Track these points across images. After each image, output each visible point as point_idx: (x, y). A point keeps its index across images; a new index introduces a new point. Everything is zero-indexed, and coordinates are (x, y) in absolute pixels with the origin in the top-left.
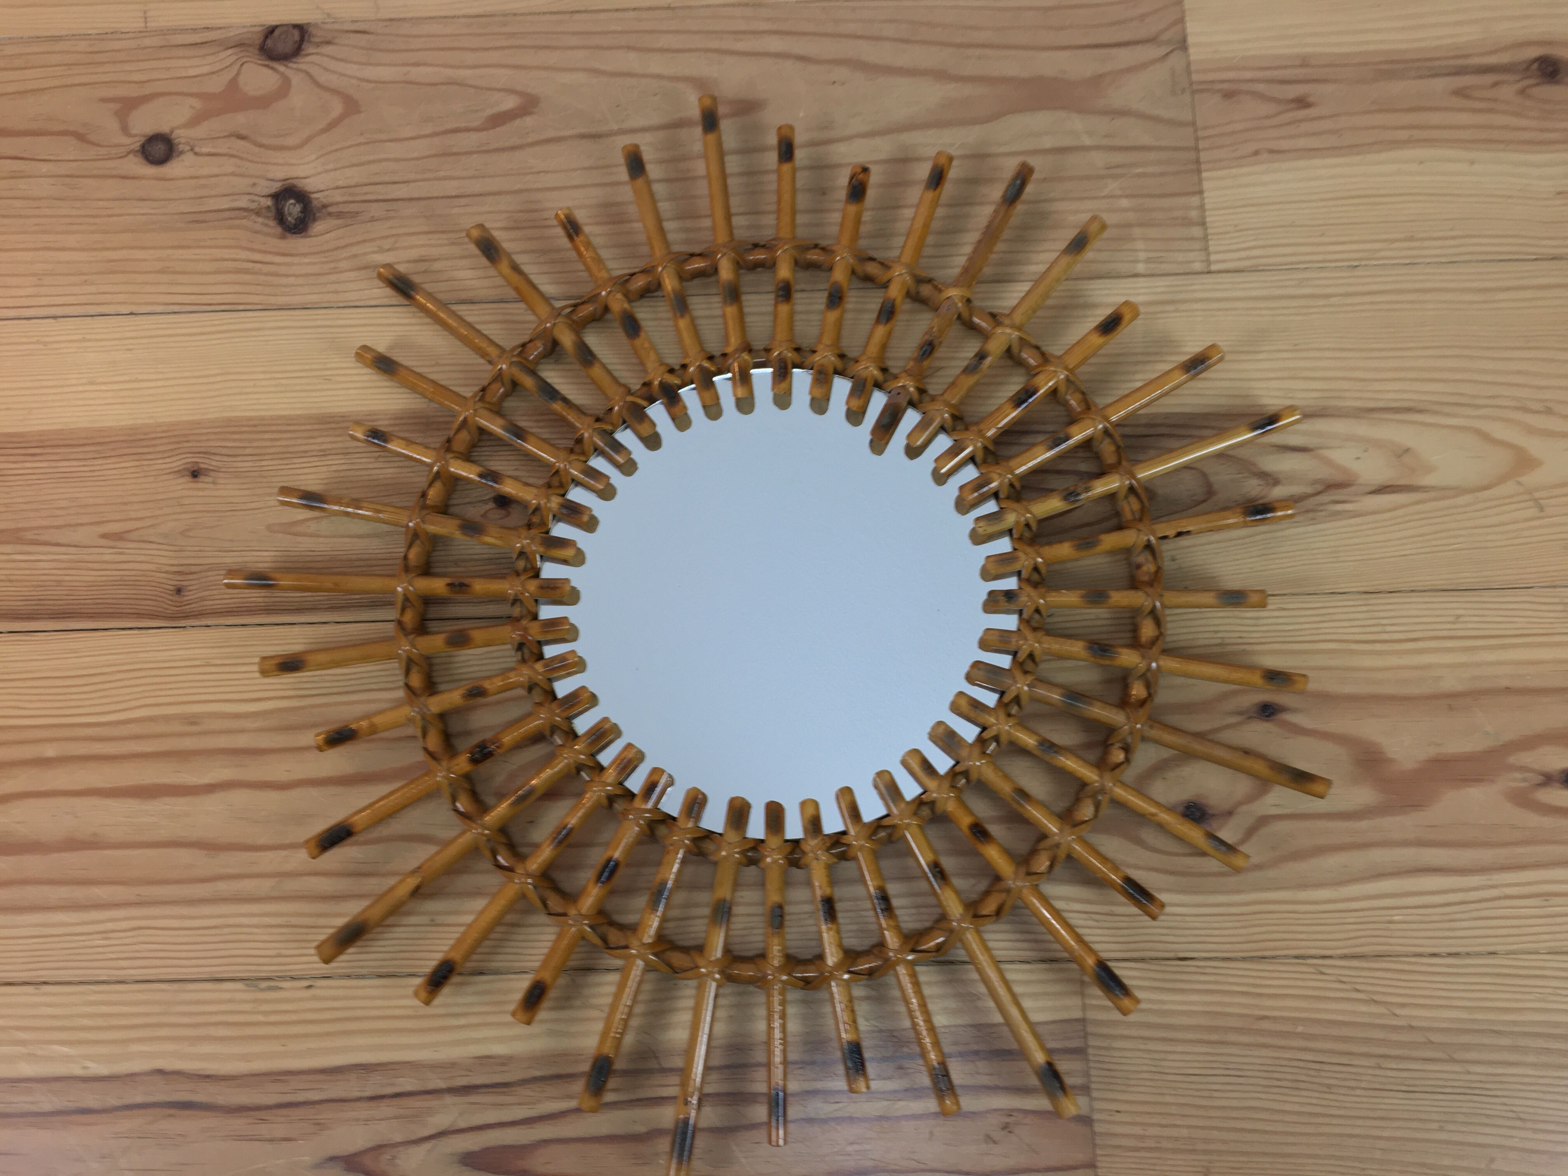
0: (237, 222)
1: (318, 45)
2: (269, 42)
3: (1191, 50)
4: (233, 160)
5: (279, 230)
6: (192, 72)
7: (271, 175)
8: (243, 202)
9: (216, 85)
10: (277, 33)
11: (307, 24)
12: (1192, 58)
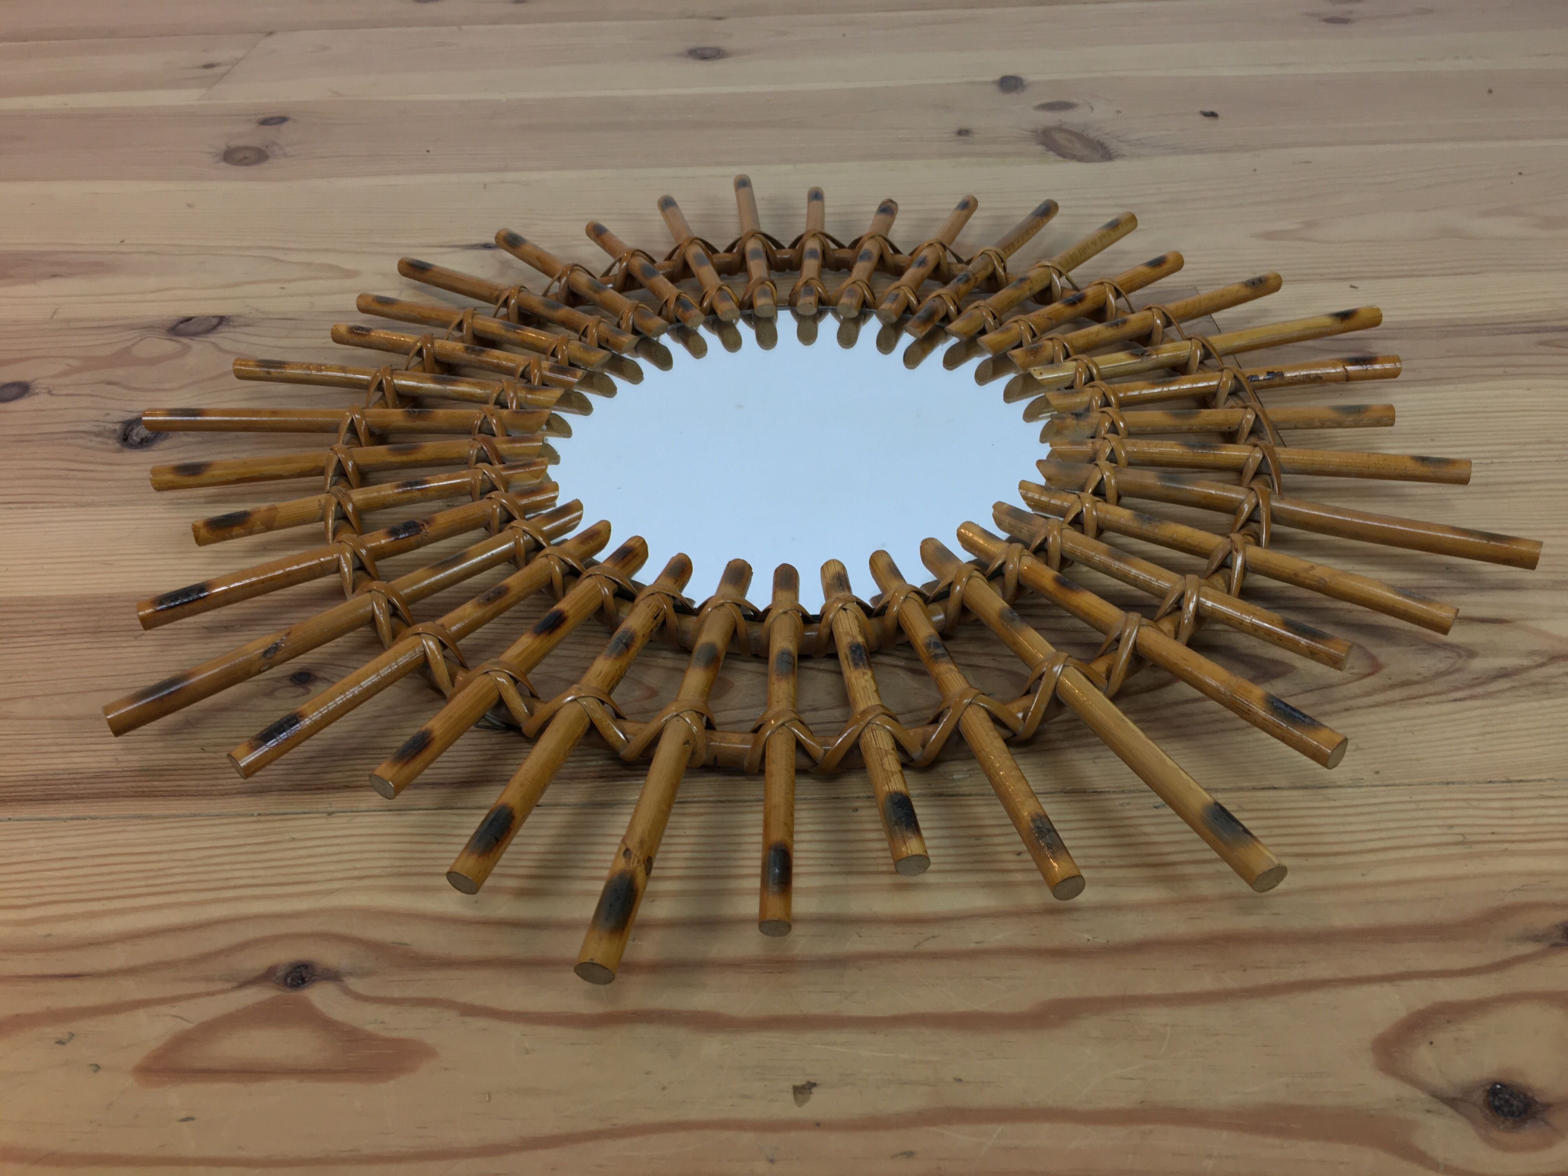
0: (69, 441)
1: (234, 327)
2: (181, 326)
4: (92, 399)
5: (118, 446)
6: (85, 344)
7: (129, 408)
8: (87, 427)
9: (106, 351)
10: (193, 320)
11: (230, 316)
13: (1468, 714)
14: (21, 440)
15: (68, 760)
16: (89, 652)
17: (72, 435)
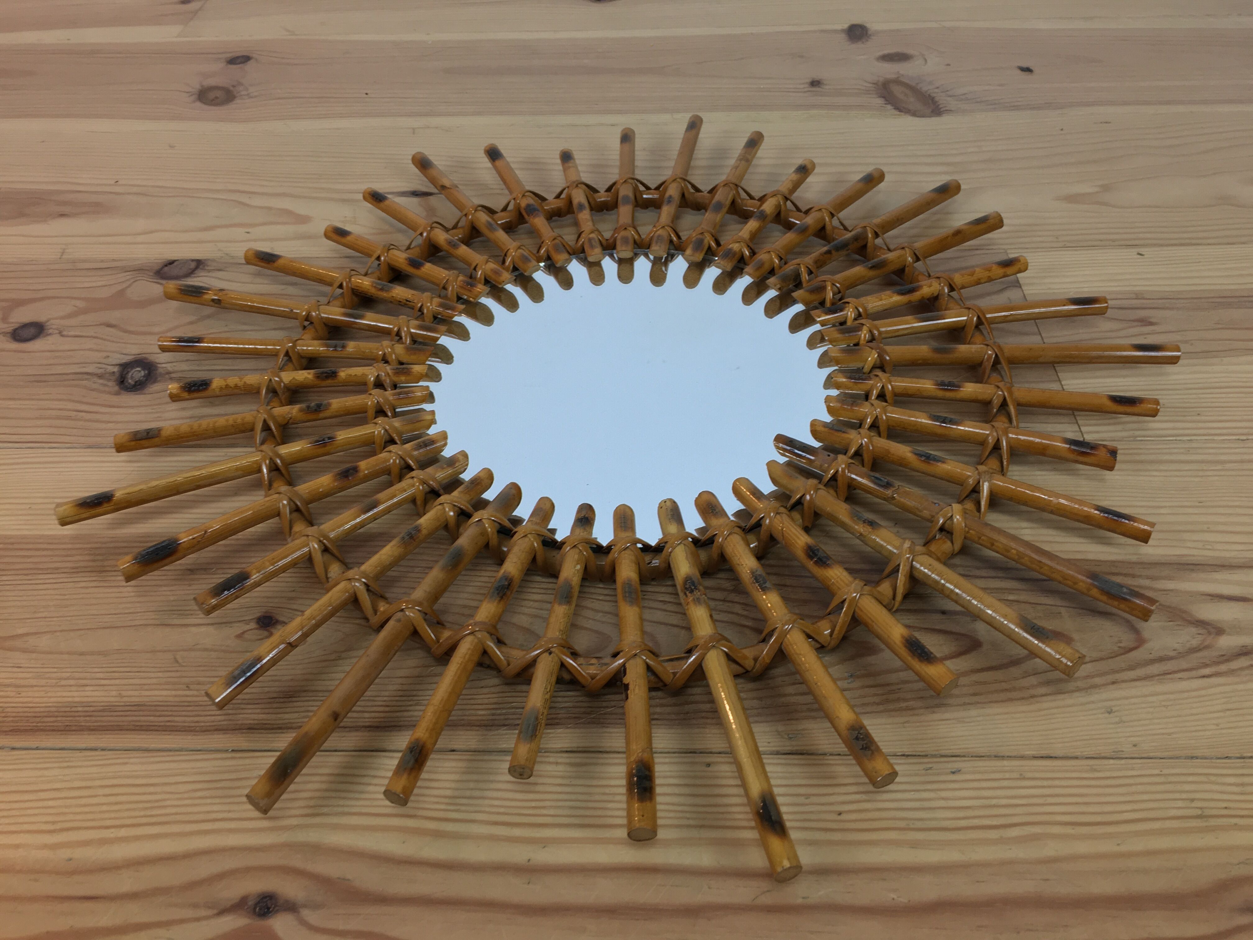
0: (77, 382)
1: (209, 271)
2: (166, 269)
3: (1024, 288)
4: (95, 340)
5: (117, 388)
6: (86, 285)
7: (126, 351)
8: (91, 369)
9: (105, 293)
10: (175, 264)
11: (205, 260)
12: (1025, 292)
13: (1213, 691)
14: (40, 380)
15: (82, 694)
16: (96, 590)
17: (80, 376)
